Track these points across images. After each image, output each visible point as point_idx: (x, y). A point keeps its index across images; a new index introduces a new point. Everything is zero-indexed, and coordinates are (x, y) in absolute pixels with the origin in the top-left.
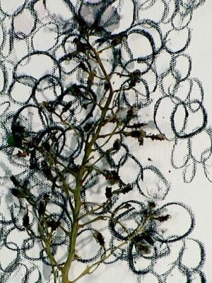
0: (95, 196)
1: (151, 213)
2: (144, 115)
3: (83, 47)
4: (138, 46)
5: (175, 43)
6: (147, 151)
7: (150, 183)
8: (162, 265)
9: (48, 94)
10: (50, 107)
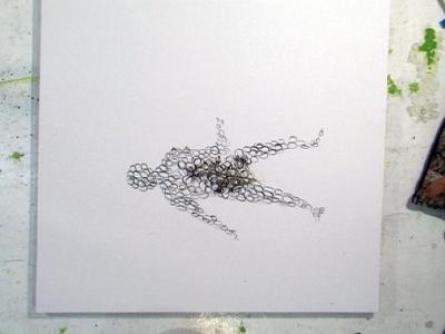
0: (233, 172)
1: (237, 159)
2: (214, 161)
3: (198, 175)
4: (198, 162)
5: (197, 153)
6: (222, 160)
7: (229, 159)
8: (249, 157)
9: (209, 184)
10: (212, 183)
